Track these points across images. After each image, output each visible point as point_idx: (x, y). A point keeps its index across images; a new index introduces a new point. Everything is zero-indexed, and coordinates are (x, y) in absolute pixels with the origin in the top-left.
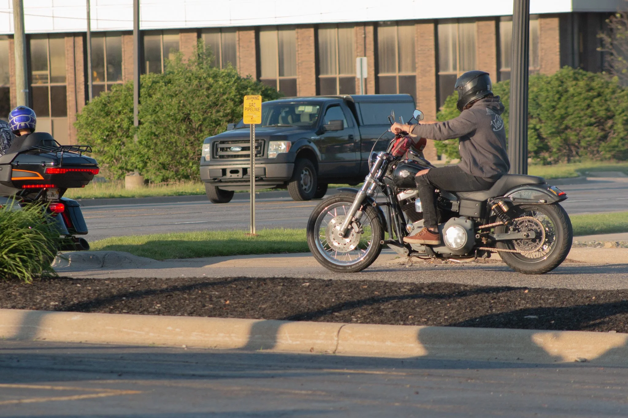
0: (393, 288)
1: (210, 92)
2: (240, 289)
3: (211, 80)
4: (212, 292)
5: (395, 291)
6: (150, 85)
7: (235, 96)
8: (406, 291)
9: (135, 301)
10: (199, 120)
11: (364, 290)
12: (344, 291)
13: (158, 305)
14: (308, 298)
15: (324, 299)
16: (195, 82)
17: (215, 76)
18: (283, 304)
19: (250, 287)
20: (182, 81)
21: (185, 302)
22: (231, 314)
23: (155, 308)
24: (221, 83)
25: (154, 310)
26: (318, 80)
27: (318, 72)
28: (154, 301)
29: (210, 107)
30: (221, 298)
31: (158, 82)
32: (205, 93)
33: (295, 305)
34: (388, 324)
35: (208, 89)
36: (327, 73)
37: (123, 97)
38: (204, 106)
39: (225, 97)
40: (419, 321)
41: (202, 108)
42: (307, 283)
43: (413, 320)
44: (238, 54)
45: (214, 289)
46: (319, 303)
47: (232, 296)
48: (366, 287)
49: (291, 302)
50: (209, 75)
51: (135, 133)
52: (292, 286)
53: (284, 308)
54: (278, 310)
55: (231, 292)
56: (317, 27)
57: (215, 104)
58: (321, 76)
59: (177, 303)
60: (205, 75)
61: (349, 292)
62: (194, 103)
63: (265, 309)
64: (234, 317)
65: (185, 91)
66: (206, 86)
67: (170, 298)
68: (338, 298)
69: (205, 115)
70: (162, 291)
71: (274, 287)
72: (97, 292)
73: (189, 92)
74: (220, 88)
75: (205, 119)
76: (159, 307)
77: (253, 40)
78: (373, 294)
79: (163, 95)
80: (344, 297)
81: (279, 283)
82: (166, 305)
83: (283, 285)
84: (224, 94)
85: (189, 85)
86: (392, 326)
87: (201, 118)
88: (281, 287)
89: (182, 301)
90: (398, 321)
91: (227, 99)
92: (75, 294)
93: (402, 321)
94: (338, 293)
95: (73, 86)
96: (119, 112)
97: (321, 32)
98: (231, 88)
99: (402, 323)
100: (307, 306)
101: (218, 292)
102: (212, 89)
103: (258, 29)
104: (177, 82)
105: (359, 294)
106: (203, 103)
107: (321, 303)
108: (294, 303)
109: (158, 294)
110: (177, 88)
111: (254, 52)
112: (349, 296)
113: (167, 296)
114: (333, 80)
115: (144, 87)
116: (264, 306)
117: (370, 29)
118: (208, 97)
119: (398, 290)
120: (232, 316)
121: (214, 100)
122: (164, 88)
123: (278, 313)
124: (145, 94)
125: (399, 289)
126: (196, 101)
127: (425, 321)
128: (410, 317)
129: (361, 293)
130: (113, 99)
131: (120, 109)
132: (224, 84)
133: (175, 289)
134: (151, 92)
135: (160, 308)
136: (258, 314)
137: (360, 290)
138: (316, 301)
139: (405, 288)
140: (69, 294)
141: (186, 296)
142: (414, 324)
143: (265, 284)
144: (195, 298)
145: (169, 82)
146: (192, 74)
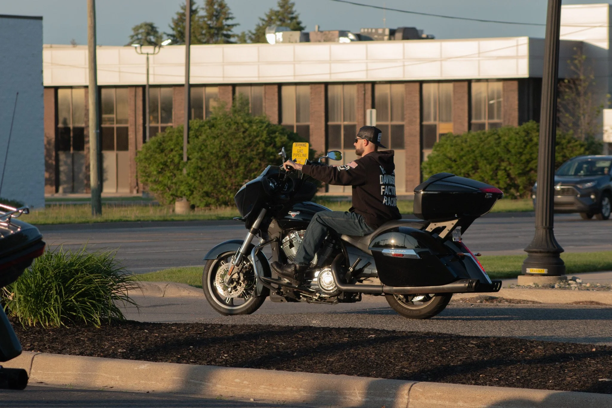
0: (460, 344)
1: (246, 134)
2: (307, 340)
3: (246, 125)
4: (279, 342)
5: (463, 346)
6: (197, 128)
7: (266, 138)
8: (473, 347)
9: (203, 351)
10: (237, 157)
11: (431, 344)
12: (411, 346)
13: (226, 355)
14: (376, 351)
15: (392, 353)
16: (234, 127)
17: (250, 122)
18: (351, 358)
19: (317, 338)
20: (223, 125)
21: (252, 352)
22: (299, 367)
23: (222, 358)
24: (254, 127)
25: (221, 360)
26: (327, 126)
27: (327, 120)
28: (221, 351)
29: (245, 147)
30: (288, 349)
31: (204, 126)
32: (242, 136)
33: (363, 359)
34: (459, 383)
35: (244, 132)
36: (334, 121)
37: (174, 138)
38: (241, 147)
39: (258, 139)
40: (491, 381)
41: (239, 148)
42: (372, 334)
43: (485, 379)
44: (264, 104)
45: (281, 340)
46: (387, 358)
47: (299, 347)
48: (433, 341)
49: (359, 356)
50: (245, 121)
51: (184, 167)
52: (358, 338)
53: (352, 362)
54: (346, 365)
55: (298, 343)
56: (326, 84)
57: (249, 145)
58: (330, 123)
59: (244, 353)
60: (242, 121)
61: (417, 347)
62: (232, 143)
63: (333, 362)
64: (301, 371)
65: (225, 134)
66: (242, 130)
67: (237, 348)
68: (406, 352)
69: (242, 154)
70: (229, 339)
71: (340, 338)
72: (165, 339)
73: (228, 135)
74: (254, 132)
75: (241, 157)
76: (226, 357)
77: (276, 94)
78: (441, 349)
79: (207, 136)
80: (412, 352)
81: (345, 334)
82: (233, 356)
83: (349, 337)
84: (257, 136)
85: (229, 129)
86: (464, 385)
87: (238, 156)
88: (347, 339)
89: (249, 351)
90: (469, 379)
91: (260, 141)
92: (143, 341)
93: (473, 380)
94: (405, 347)
95: (133, 127)
96: (172, 150)
97: (330, 87)
98: (262, 131)
99: (473, 382)
100: (376, 361)
101: (284, 342)
102: (247, 132)
103: (280, 85)
104: (219, 126)
105: (427, 349)
106: (239, 144)
107: (390, 358)
108: (362, 357)
109: (225, 343)
110: (219, 131)
111: (276, 103)
112: (417, 350)
113: (234, 346)
114: (339, 127)
115: (192, 130)
116: (331, 360)
117: (369, 87)
118: (244, 138)
119: (466, 346)
120: (300, 369)
121: (249, 142)
122: (209, 131)
123: (346, 367)
124: (193, 136)
125: (467, 344)
126: (234, 142)
127: (497, 381)
128: (481, 376)
129: (429, 348)
130: (167, 139)
131: (173, 147)
132: (257, 128)
133: (241, 337)
134: (198, 134)
135: (228, 358)
136: (326, 368)
137: (428, 345)
138: (384, 356)
139: (472, 344)
140: (137, 341)
141: (253, 346)
142: (486, 385)
143: (331, 335)
144: (262, 348)
145: (213, 126)
146: (232, 120)
